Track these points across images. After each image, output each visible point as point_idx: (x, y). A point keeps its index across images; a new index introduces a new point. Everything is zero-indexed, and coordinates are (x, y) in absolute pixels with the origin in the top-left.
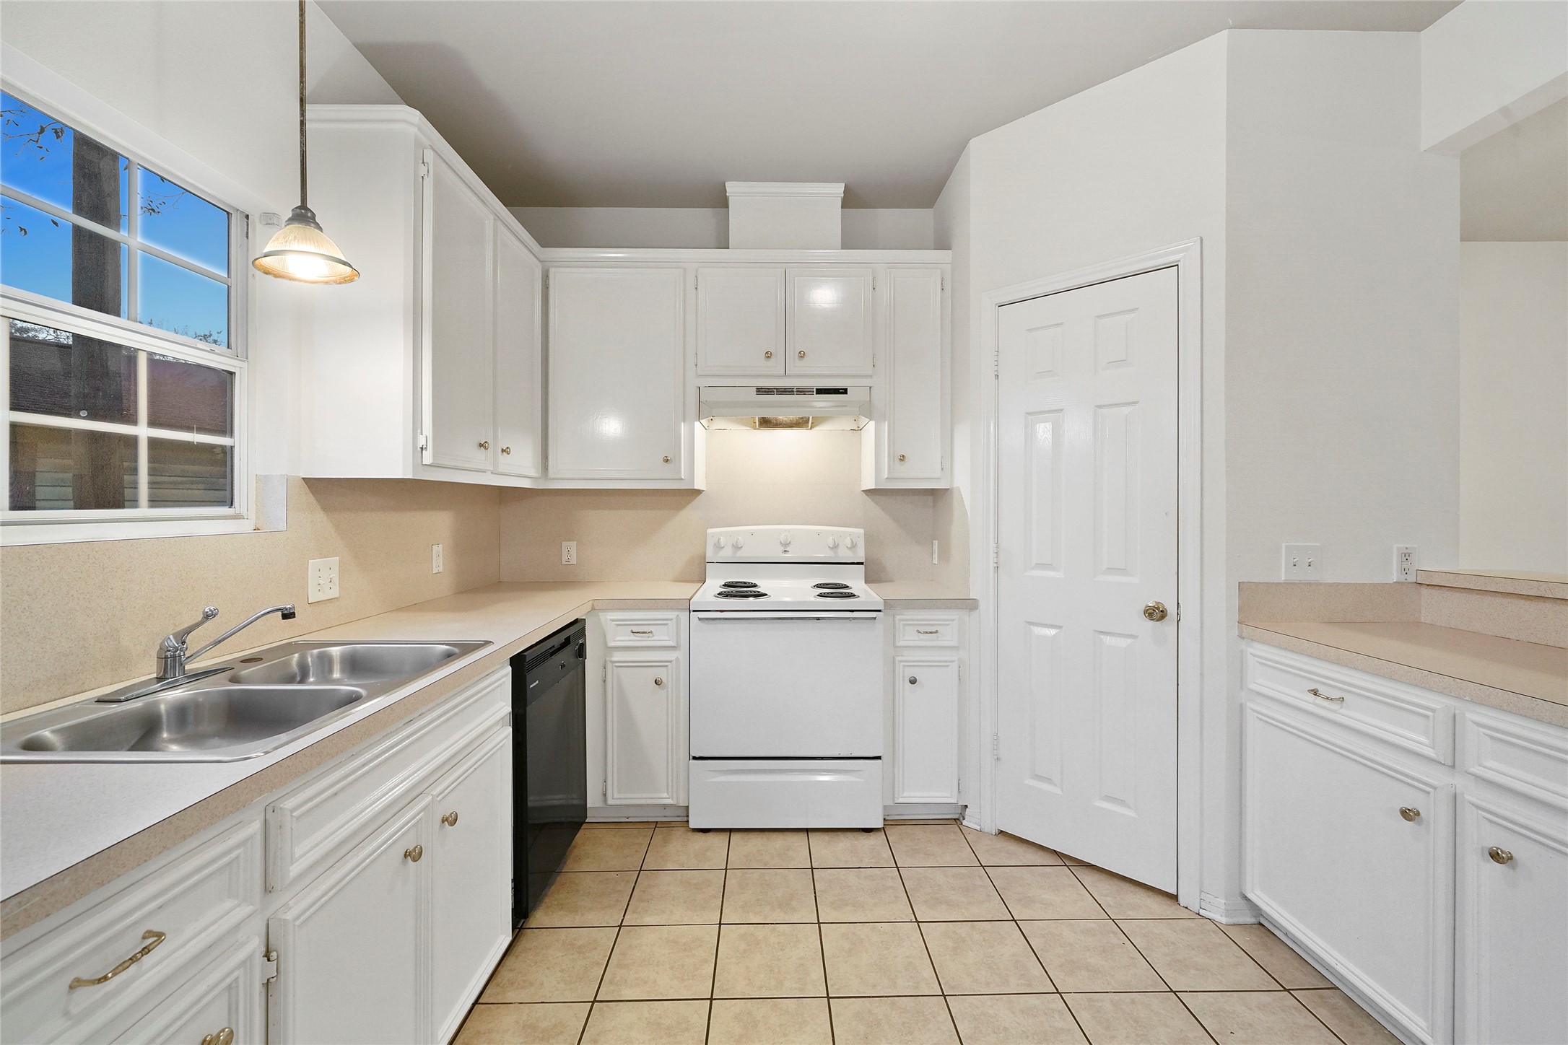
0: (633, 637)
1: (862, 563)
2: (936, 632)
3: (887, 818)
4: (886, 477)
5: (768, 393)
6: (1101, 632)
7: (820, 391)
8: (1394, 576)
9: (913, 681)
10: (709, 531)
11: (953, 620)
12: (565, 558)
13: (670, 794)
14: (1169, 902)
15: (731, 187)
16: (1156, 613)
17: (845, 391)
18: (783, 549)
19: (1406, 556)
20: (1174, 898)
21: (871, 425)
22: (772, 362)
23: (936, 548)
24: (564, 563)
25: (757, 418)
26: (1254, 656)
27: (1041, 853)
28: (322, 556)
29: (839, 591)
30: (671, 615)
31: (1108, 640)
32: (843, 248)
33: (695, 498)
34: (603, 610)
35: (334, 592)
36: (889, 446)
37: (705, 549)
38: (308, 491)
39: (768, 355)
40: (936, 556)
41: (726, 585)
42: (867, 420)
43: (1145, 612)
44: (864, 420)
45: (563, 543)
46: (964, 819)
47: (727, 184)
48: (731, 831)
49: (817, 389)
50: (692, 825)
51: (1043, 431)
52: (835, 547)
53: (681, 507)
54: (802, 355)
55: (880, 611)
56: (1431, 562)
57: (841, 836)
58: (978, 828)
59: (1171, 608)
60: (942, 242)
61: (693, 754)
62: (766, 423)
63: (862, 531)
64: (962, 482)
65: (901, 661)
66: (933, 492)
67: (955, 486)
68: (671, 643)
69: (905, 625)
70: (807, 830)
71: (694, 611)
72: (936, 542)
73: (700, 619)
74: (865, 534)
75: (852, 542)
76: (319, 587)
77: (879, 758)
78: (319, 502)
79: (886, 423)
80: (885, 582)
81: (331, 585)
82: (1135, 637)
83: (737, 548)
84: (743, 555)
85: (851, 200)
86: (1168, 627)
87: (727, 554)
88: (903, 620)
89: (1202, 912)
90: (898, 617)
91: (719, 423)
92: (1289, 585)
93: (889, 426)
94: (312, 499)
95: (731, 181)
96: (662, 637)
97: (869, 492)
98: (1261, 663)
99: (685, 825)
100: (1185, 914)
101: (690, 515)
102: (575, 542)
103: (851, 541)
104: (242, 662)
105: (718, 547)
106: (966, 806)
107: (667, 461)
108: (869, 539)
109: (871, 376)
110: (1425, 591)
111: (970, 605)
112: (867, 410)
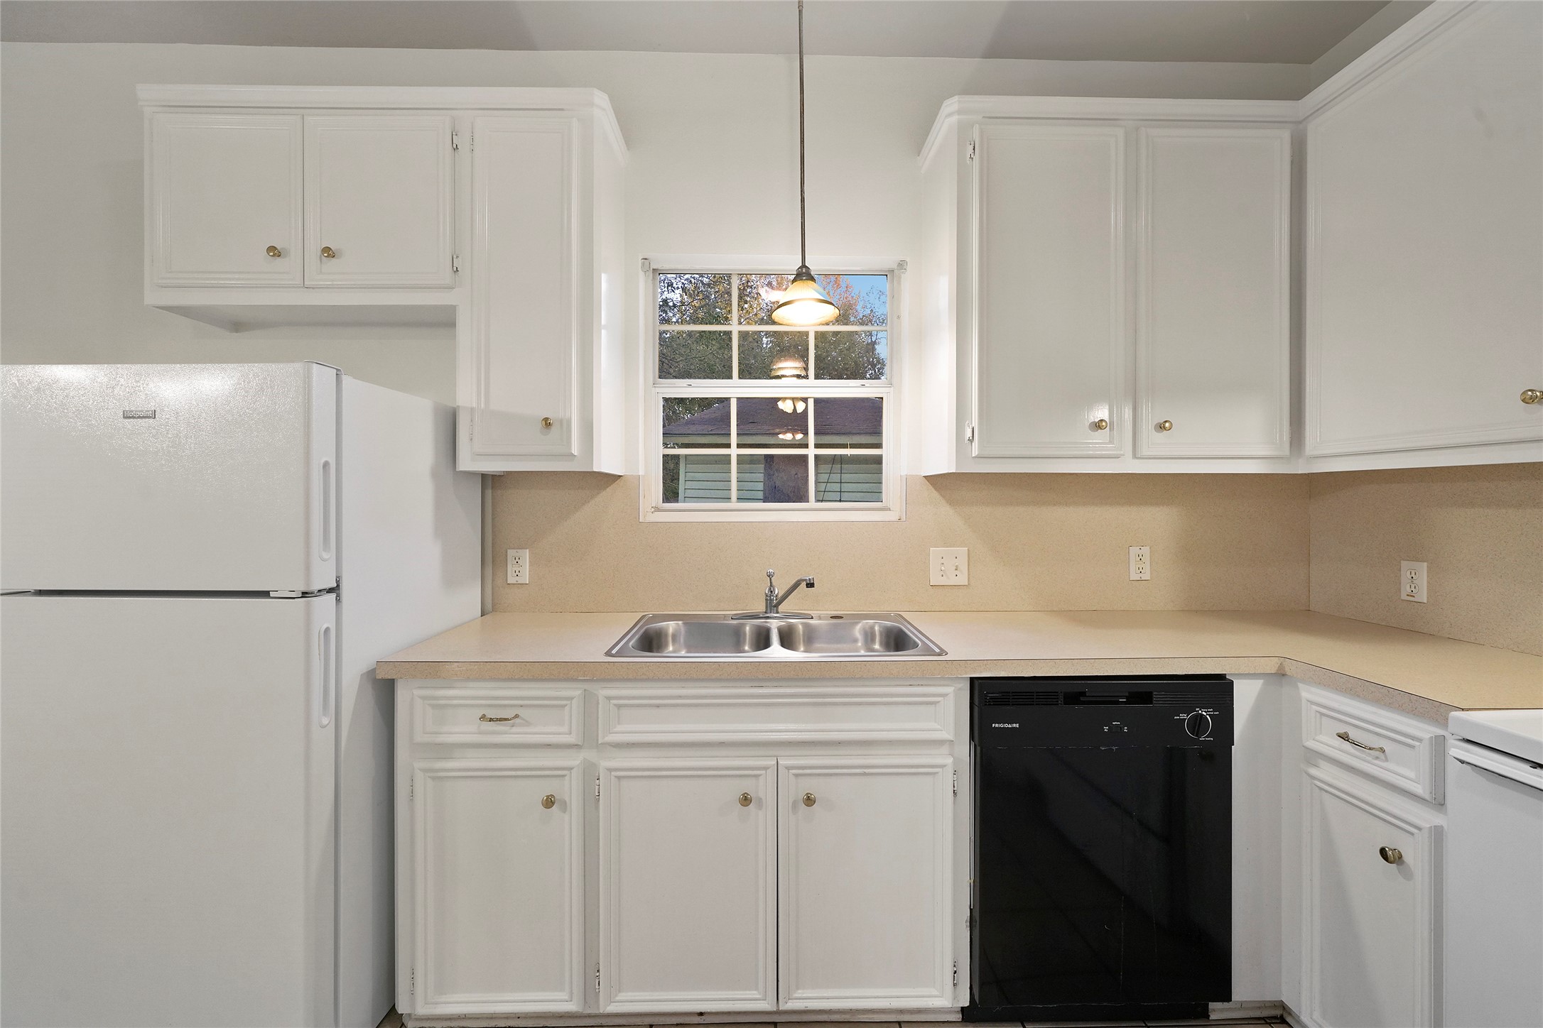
12: (1406, 589)
24: (1404, 597)
28: (946, 545)
34: (1298, 680)
35: (962, 579)
38: (931, 487)
45: (1404, 563)
68: (1420, 789)
76: (942, 573)
78: (943, 497)
81: (957, 572)
94: (935, 494)
96: (1403, 768)
102: (1425, 564)
104: (831, 617)
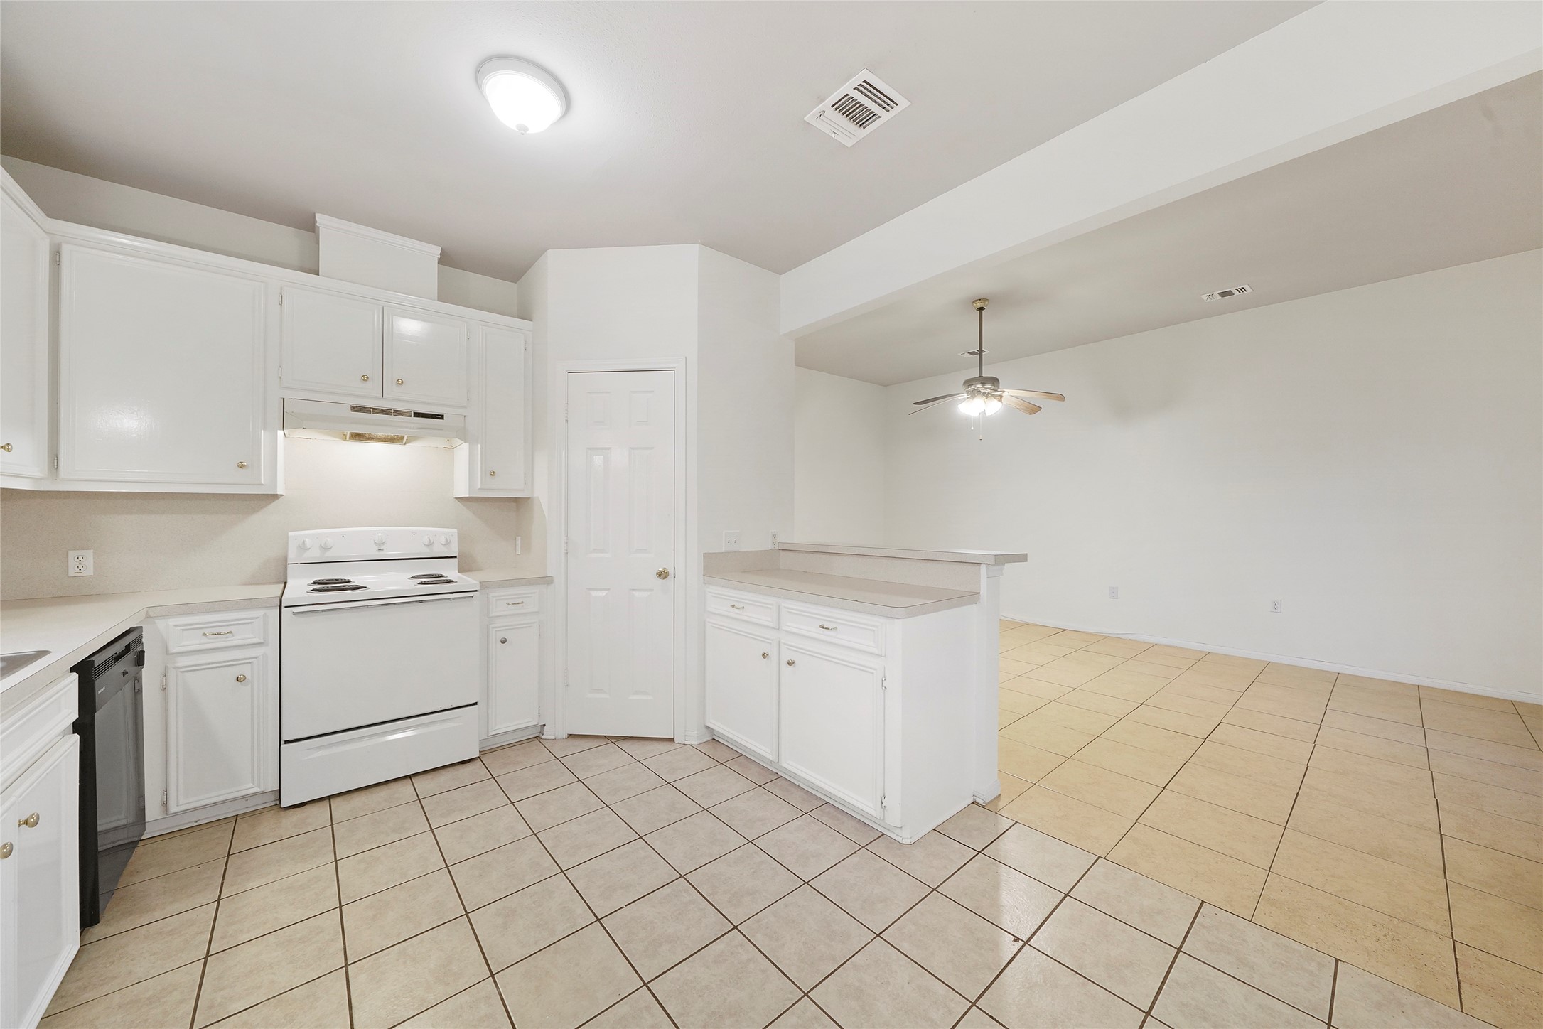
0: (205, 639)
1: (456, 557)
2: (522, 603)
3: (482, 750)
4: (479, 487)
5: (364, 412)
6: (633, 590)
7: (417, 415)
8: (770, 547)
9: (504, 642)
10: (291, 534)
11: (535, 593)
13: (256, 782)
14: (670, 743)
15: (321, 219)
16: (663, 575)
17: (442, 417)
18: (377, 548)
19: (774, 536)
20: (672, 740)
21: (466, 446)
22: (369, 384)
23: (519, 542)
24: (71, 574)
25: (349, 433)
26: (710, 592)
27: (596, 740)
29: (437, 579)
30: (260, 613)
31: (636, 594)
32: (440, 299)
33: (271, 503)
34: (162, 617)
36: (481, 464)
37: (287, 551)
39: (365, 378)
40: (518, 548)
41: (315, 583)
42: (461, 442)
43: (657, 574)
44: (457, 442)
46: (543, 734)
47: (317, 215)
48: (329, 798)
49: (414, 413)
50: (283, 806)
51: (598, 460)
52: (430, 544)
53: (254, 511)
54: (400, 383)
55: (476, 591)
56: (784, 539)
57: (442, 772)
58: (553, 737)
59: (670, 571)
60: (524, 313)
61: (285, 738)
62: (357, 436)
63: (455, 530)
64: (541, 492)
65: (493, 628)
66: (516, 500)
67: (536, 495)
68: (257, 640)
69: (497, 600)
70: (410, 776)
71: (286, 607)
72: (519, 538)
73: (294, 613)
74: (458, 534)
75: (447, 541)
77: (476, 704)
79: (479, 445)
80: (475, 571)
82: (651, 590)
83: (325, 548)
84: (329, 556)
85: (446, 259)
86: (669, 581)
87: (314, 554)
88: (496, 596)
89: (686, 743)
90: (491, 595)
91: (300, 433)
92: (726, 553)
93: (482, 448)
95: (321, 213)
96: (244, 635)
97: (460, 499)
98: (713, 596)
99: (278, 807)
100: (678, 746)
101: (268, 517)
102: (92, 550)
103: (444, 538)
105: (303, 548)
106: (544, 725)
107: (242, 466)
108: (461, 538)
109: (465, 408)
110: (782, 553)
111: (548, 581)
112: (463, 435)
